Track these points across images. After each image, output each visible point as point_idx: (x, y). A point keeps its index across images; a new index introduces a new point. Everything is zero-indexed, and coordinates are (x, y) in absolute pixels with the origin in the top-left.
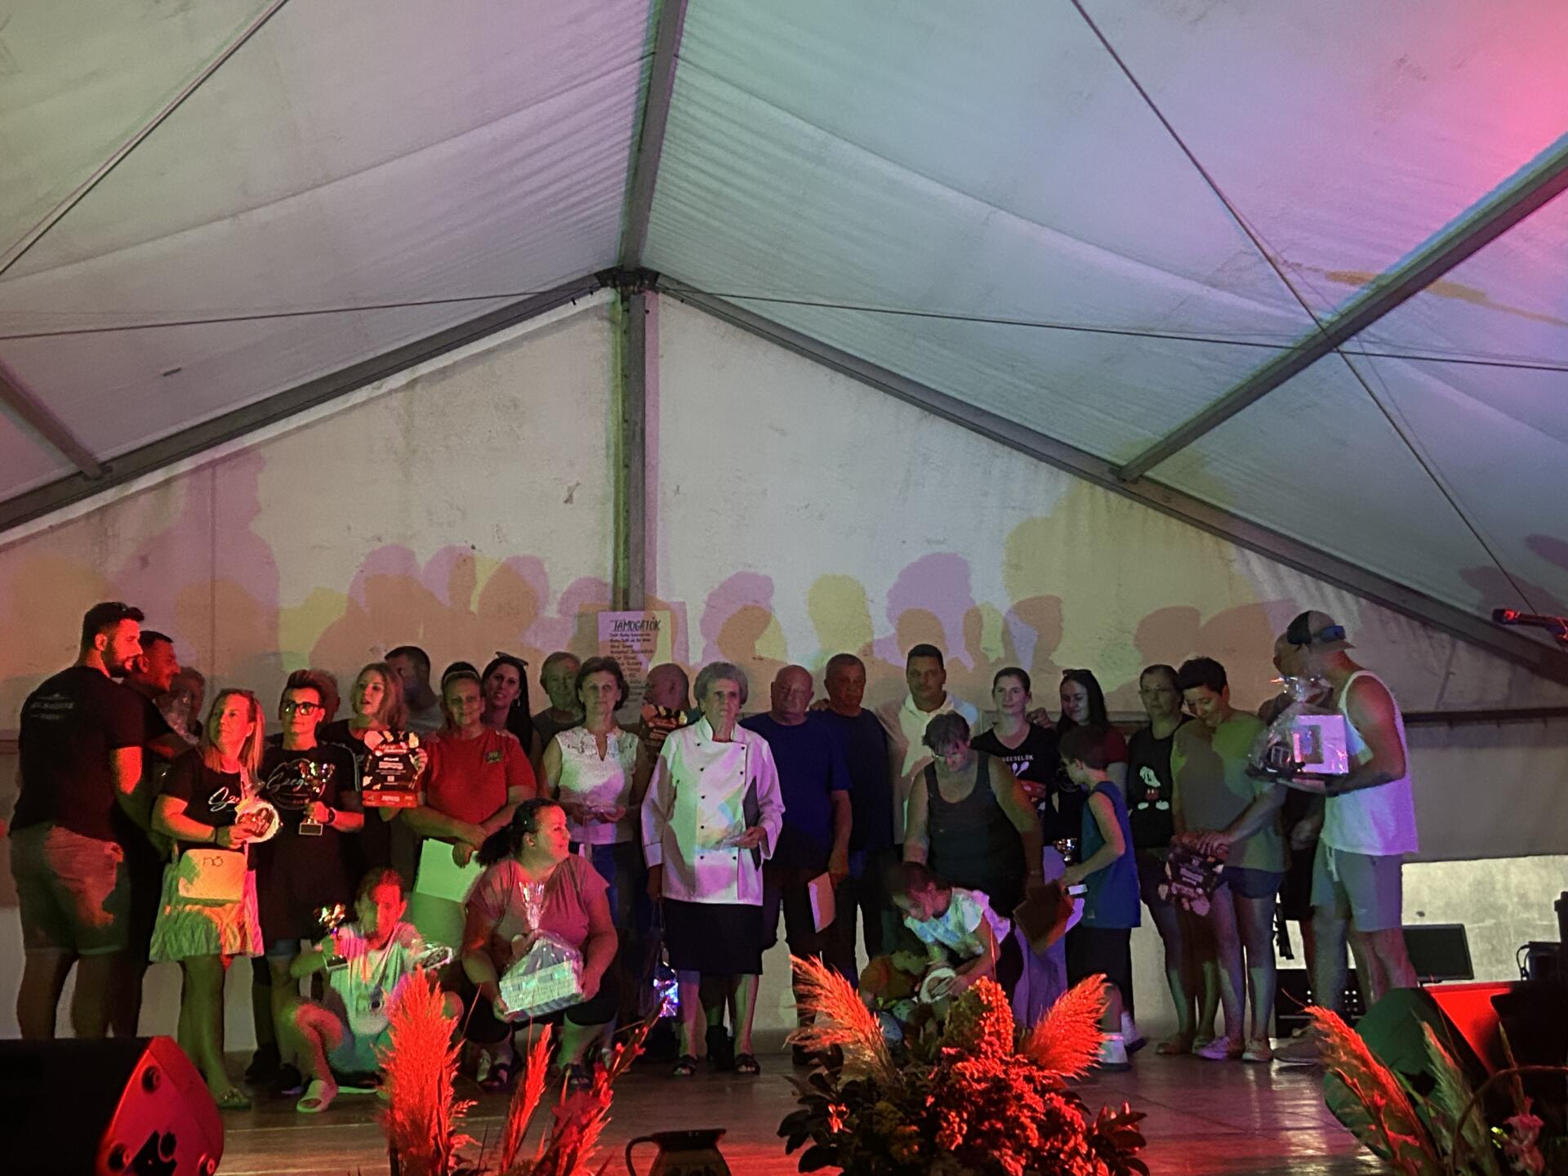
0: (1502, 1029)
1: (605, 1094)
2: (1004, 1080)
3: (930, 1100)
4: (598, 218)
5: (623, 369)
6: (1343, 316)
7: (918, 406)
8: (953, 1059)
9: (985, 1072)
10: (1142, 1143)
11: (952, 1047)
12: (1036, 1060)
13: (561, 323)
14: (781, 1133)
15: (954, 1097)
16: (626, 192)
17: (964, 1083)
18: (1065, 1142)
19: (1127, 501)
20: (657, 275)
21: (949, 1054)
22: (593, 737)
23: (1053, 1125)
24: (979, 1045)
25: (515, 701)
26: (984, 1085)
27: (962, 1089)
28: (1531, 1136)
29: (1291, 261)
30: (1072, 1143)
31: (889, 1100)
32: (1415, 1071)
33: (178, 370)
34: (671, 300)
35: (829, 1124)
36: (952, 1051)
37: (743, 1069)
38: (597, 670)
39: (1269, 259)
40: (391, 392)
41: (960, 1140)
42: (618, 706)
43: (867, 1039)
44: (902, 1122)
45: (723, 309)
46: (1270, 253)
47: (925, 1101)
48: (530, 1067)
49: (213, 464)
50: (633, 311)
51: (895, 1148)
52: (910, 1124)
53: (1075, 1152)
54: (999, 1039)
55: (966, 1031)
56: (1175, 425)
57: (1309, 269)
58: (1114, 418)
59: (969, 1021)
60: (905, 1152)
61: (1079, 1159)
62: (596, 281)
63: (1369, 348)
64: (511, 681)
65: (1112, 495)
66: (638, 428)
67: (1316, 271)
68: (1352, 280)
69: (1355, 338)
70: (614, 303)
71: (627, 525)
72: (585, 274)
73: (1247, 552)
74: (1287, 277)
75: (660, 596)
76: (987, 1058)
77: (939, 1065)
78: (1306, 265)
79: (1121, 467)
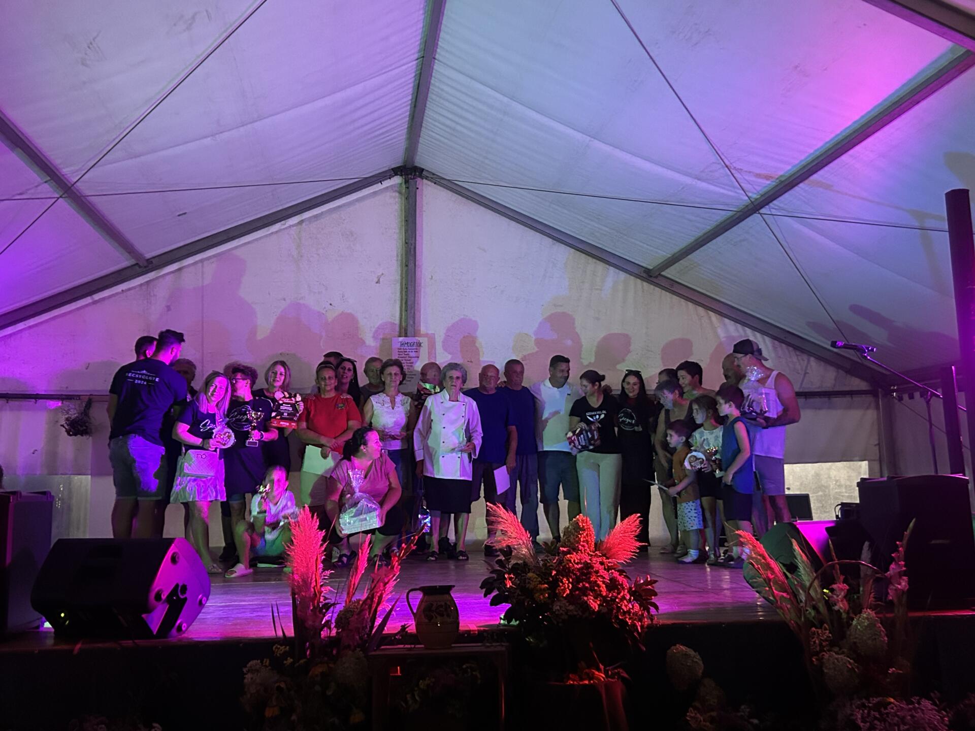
0: (830, 542)
1: (397, 568)
2: (590, 563)
3: (554, 572)
4: (394, 140)
5: (405, 217)
6: (762, 196)
7: (550, 238)
8: (565, 553)
9: (580, 560)
10: (656, 594)
11: (565, 548)
12: (606, 554)
13: (375, 193)
14: (482, 587)
15: (565, 571)
16: (408, 128)
17: (571, 564)
18: (619, 594)
19: (652, 287)
20: (423, 170)
21: (563, 551)
22: (389, 398)
23: (613, 585)
24: (578, 546)
25: (352, 380)
26: (580, 566)
27: (569, 567)
28: (843, 593)
29: (737, 167)
30: (622, 594)
31: (534, 572)
32: (788, 563)
33: (185, 213)
34: (429, 183)
35: (505, 583)
36: (565, 549)
37: (461, 558)
38: (391, 365)
39: (727, 166)
40: (290, 226)
41: (568, 592)
42: (401, 383)
43: (524, 543)
44: (540, 583)
45: (454, 187)
46: (728, 163)
47: (552, 573)
48: (360, 554)
49: (202, 261)
50: (411, 189)
51: (537, 595)
52: (544, 584)
53: (623, 598)
54: (587, 544)
55: (572, 540)
56: (676, 249)
57: (746, 171)
58: (648, 245)
59: (574, 535)
60: (542, 597)
61: (625, 601)
62: (393, 172)
63: (774, 212)
64: (349, 370)
65: (645, 284)
66: (413, 247)
67: (750, 172)
68: (767, 178)
69: (767, 207)
70: (401, 184)
71: (406, 295)
72: (387, 169)
73: (710, 313)
74: (735, 175)
75: (423, 330)
76: (582, 553)
77: (558, 556)
78: (745, 169)
79: (648, 269)
